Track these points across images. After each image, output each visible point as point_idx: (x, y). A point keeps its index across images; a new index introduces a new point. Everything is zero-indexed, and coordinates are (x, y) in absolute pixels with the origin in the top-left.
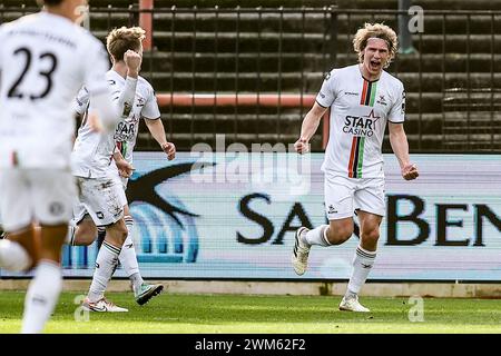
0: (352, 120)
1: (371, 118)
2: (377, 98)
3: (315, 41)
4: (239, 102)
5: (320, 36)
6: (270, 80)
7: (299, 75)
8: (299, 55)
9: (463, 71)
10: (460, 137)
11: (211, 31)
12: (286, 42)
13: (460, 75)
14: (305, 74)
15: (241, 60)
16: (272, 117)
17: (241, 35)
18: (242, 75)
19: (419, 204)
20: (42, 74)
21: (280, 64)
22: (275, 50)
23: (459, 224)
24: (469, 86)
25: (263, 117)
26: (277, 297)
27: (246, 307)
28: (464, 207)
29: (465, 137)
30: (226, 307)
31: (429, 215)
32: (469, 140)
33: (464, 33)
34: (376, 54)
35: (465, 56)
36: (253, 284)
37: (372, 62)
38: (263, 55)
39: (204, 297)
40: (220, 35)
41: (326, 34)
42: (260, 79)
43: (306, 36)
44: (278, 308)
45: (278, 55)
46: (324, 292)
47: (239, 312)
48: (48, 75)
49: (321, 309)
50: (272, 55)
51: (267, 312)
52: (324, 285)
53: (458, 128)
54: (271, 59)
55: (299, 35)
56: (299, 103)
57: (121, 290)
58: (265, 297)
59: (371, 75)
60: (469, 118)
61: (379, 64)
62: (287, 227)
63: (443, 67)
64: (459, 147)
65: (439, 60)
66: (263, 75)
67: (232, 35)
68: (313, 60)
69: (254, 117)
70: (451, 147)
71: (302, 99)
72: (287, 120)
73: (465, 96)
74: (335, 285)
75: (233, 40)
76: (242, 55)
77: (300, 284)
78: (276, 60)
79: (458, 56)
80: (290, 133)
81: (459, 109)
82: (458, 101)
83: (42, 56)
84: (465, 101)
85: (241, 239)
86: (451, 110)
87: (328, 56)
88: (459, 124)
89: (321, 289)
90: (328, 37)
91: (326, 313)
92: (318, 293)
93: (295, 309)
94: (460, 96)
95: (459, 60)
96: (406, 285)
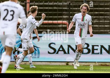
0: (80, 25)
1: (84, 24)
2: (85, 20)
3: (65, 9)
4: (49, 23)
5: (66, 8)
6: (55, 18)
7: (62, 17)
8: (62, 12)
9: (98, 16)
10: (97, 30)
11: (42, 7)
12: (59, 9)
13: (97, 17)
14: (63, 17)
15: (49, 13)
16: (56, 26)
17: (49, 8)
18: (49, 17)
19: (88, 45)
20: (11, 15)
21: (57, 14)
22: (57, 11)
23: (97, 49)
24: (99, 19)
25: (54, 26)
26: (57, 65)
27: (50, 68)
28: (98, 46)
29: (98, 30)
30: (46, 68)
31: (90, 48)
32: (99, 31)
33: (98, 8)
34: (84, 10)
35: (98, 13)
36: (51, 63)
37: (83, 12)
38: (54, 12)
39: (41, 65)
40: (44, 8)
41: (68, 8)
42: (53, 18)
43: (63, 8)
44: (57, 68)
45: (57, 12)
46: (67, 64)
47: (48, 69)
48: (12, 15)
49: (67, 68)
50: (56, 12)
51: (55, 69)
52: (67, 63)
53: (97, 28)
54: (56, 13)
55: (62, 8)
56: (62, 23)
57: (22, 64)
58: (54, 65)
59: (83, 15)
60: (99, 26)
61: (85, 12)
62: (59, 50)
63: (93, 15)
64: (97, 32)
65: (93, 14)
66: (54, 17)
67: (47, 8)
68: (65, 13)
69: (52, 26)
70: (95, 33)
71: (62, 22)
72: (59, 27)
73: (98, 21)
74: (70, 63)
75: (47, 9)
76: (49, 12)
77: (62, 63)
78: (57, 13)
79: (97, 13)
80: (60, 30)
81: (97, 24)
82: (97, 22)
83: (11, 11)
84: (98, 22)
85: (49, 53)
86: (95, 24)
87: (68, 13)
88: (97, 27)
89: (66, 64)
90: (68, 9)
91: (68, 69)
92: (66, 65)
93: (61, 68)
94: (97, 21)
95: (97, 14)
96: (85, 63)
